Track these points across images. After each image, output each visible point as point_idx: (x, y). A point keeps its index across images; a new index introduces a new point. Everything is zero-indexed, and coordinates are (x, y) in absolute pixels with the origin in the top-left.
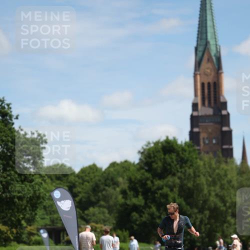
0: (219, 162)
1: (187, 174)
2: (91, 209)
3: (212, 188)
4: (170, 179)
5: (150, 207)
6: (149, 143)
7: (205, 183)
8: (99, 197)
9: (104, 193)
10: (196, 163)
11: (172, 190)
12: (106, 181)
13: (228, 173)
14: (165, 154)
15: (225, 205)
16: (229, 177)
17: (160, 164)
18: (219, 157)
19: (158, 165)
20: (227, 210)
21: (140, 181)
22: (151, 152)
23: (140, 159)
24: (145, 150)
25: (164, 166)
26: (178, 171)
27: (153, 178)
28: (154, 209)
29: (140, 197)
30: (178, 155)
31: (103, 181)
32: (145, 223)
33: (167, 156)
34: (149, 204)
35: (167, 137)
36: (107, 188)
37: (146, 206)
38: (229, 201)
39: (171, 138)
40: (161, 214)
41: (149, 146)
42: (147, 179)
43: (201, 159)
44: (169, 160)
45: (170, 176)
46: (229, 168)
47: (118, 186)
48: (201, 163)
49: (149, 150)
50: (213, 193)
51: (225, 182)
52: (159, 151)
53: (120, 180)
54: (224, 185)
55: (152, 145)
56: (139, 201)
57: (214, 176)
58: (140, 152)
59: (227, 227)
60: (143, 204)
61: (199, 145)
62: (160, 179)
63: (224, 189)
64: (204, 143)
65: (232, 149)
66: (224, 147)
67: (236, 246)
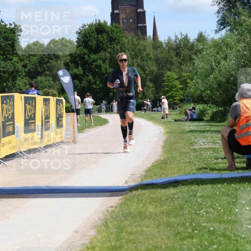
0: (138, 39)
1: (115, 49)
2: (39, 78)
3: (135, 60)
4: (102, 54)
5: (88, 76)
6: (84, 25)
8: (44, 68)
9: (48, 64)
10: (122, 41)
11: (104, 62)
14: (98, 34)
15: (145, 73)
16: (147, 51)
17: (94, 42)
18: (138, 35)
19: (93, 43)
20: (146, 77)
21: (79, 55)
22: (87, 33)
23: (78, 38)
24: (81, 31)
25: (97, 43)
26: (108, 47)
27: (90, 53)
28: (91, 77)
29: (80, 68)
30: (108, 34)
32: (84, 87)
33: (99, 36)
34: (87, 73)
35: (99, 21)
36: (51, 61)
37: (85, 74)
38: (148, 69)
39: (102, 21)
40: (96, 81)
41: (85, 28)
42: (85, 54)
43: (126, 38)
44: (101, 39)
45: (102, 51)
46: (147, 44)
47: (59, 59)
49: (85, 30)
50: (136, 64)
51: (144, 55)
52: (93, 32)
54: (144, 57)
55: (87, 27)
56: (79, 71)
57: (136, 51)
58: (77, 32)
59: (147, 90)
60: (82, 73)
61: (119, 24)
62: (95, 53)
63: (143, 60)
64: (123, 22)
65: (145, 27)
66: (139, 25)
67: (163, 103)
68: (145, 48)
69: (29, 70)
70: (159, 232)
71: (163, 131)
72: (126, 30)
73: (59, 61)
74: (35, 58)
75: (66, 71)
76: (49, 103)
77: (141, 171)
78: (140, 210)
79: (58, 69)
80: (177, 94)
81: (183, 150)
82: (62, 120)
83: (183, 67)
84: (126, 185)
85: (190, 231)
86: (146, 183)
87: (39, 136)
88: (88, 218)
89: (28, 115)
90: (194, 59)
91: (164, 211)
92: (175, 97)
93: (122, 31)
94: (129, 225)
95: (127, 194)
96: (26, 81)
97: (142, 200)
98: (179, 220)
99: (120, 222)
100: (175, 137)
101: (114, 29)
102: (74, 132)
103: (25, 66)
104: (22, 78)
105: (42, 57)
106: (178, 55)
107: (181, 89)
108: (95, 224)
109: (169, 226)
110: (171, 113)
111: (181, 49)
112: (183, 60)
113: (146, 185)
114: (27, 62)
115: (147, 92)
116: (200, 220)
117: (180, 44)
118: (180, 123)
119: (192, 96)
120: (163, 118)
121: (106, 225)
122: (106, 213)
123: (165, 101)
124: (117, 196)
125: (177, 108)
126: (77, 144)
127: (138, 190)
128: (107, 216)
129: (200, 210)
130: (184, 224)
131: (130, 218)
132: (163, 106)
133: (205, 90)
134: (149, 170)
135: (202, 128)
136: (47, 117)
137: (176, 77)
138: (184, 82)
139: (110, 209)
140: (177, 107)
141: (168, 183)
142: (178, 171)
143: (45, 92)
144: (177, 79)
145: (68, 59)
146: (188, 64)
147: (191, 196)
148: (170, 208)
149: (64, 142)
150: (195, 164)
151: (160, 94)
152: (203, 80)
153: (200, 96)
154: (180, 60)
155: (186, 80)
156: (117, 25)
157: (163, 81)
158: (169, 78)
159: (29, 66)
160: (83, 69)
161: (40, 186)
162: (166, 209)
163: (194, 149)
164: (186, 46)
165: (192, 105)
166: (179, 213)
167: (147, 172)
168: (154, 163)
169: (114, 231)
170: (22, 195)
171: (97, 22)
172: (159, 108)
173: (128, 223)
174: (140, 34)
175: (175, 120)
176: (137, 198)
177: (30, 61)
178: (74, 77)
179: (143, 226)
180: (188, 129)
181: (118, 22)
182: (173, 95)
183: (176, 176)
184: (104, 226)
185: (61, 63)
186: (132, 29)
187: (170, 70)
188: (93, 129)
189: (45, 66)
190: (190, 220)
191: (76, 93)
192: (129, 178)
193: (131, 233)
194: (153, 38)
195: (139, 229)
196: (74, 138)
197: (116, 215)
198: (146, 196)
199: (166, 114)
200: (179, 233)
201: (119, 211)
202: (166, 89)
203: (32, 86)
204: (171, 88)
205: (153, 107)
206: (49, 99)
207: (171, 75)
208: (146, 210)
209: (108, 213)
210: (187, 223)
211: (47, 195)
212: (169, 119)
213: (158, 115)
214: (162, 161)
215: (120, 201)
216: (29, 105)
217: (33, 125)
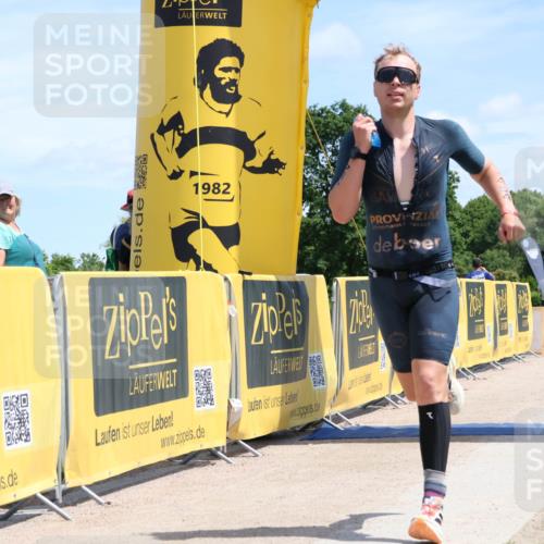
69: (473, 241)
74: (482, 221)
76: (505, 292)
82: (527, 319)
87: (491, 344)
89: (473, 311)
96: (468, 258)
103: (466, 235)
104: (462, 253)
105: (492, 221)
114: (469, 228)
136: (503, 314)
149: (531, 353)
159: (471, 234)
161: (496, 422)
177: (473, 226)
203: (476, 265)
206: (505, 286)
216: (474, 294)
217: (481, 326)
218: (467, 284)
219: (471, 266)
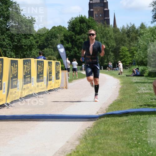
0: (105, 27)
2: (45, 49)
3: (103, 39)
4: (83, 35)
5: (74, 48)
6: (73, 18)
7: (99, 37)
8: (49, 43)
9: (51, 41)
10: (95, 27)
11: (84, 40)
12: (51, 36)
13: (110, 32)
14: (80, 23)
15: (108, 47)
16: (110, 34)
17: (78, 28)
18: (105, 24)
19: (78, 29)
20: (109, 49)
21: (69, 36)
22: (74, 23)
23: (69, 26)
24: (71, 21)
25: (80, 29)
26: (87, 31)
27: (76, 35)
28: (76, 49)
29: (70, 44)
30: (87, 24)
31: (50, 36)
32: (72, 55)
33: (82, 24)
34: (74, 47)
35: (81, 16)
36: (52, 39)
37: (72, 47)
38: (111, 45)
39: (83, 16)
40: (79, 51)
41: (73, 20)
42: (73, 35)
43: (98, 26)
44: (82, 26)
45: (83, 34)
46: (110, 30)
47: (57, 38)
48: (98, 27)
49: (73, 21)
50: (103, 42)
51: (108, 36)
53: (58, 35)
54: (108, 38)
55: (74, 19)
56: (69, 45)
57: (103, 33)
58: (68, 22)
59: (110, 57)
60: (71, 47)
61: (94, 18)
62: (79, 35)
63: (108, 39)
64: (96, 16)
65: (109, 19)
66: (105, 18)
67: (119, 65)
68: (108, 32)
69: (40, 45)
70: (117, 143)
71: (119, 82)
72: (97, 21)
73: (57, 40)
74: (43, 37)
75: (62, 45)
76: (51, 64)
77: (106, 106)
78: (106, 130)
79: (57, 44)
80: (127, 60)
81: (132, 94)
82: (59, 75)
83: (132, 44)
84: (97, 114)
85: (136, 143)
86: (109, 113)
87: (46, 84)
88: (75, 134)
89: (39, 71)
90: (138, 39)
91: (120, 130)
92: (126, 61)
93: (95, 22)
94: (99, 139)
95: (98, 120)
96: (38, 51)
97: (107, 124)
98: (129, 136)
99: (94, 137)
100: (126, 86)
101: (90, 20)
102: (66, 82)
103: (37, 42)
104: (36, 49)
105: (47, 37)
106: (128, 36)
107: (130, 57)
108: (79, 138)
109: (123, 140)
110: (124, 71)
111: (130, 33)
112: (132, 39)
113: (110, 114)
114: (38, 40)
115: (110, 59)
116: (142, 136)
117: (130, 30)
118: (130, 77)
119: (137, 61)
120: (119, 74)
121: (85, 138)
122: (85, 131)
123: (121, 64)
124: (92, 121)
125: (127, 69)
126: (68, 89)
127: (104, 117)
128: (86, 133)
129: (142, 130)
130: (132, 139)
131: (100, 134)
132: (119, 67)
133: (145, 58)
134: (111, 106)
135: (143, 81)
136: (50, 73)
137: (127, 49)
138: (132, 53)
139: (88, 129)
140: (128, 67)
141: (122, 114)
142: (128, 106)
143: (49, 58)
144: (128, 51)
145: (63, 38)
146: (135, 42)
147: (136, 122)
148: (124, 128)
149: (60, 88)
150: (139, 103)
151: (118, 60)
152: (143, 52)
153: (142, 61)
154: (129, 39)
155: (133, 51)
156: (92, 18)
157: (120, 52)
158: (123, 50)
159: (39, 42)
160: (71, 44)
161: (46, 114)
162: (121, 129)
163: (138, 93)
164: (133, 31)
165: (137, 67)
166: (129, 132)
167: (110, 106)
168: (114, 101)
169: (90, 142)
170: (35, 119)
171: (80, 16)
172: (117, 68)
173: (98, 137)
174: (106, 23)
175: (127, 76)
176: (104, 122)
177: (40, 39)
178: (66, 49)
179: (108, 139)
180: (134, 81)
181: (93, 16)
182: (126, 60)
183: (128, 110)
184: (84, 139)
185: (59, 40)
186: (101, 21)
187: (123, 45)
188: (77, 80)
189: (49, 42)
190: (136, 136)
191: (67, 58)
192: (99, 110)
193: (101, 143)
194: (114, 26)
195: (105, 141)
196: (66, 85)
197: (91, 132)
198: (109, 121)
199: (122, 72)
200: (129, 144)
201: (93, 130)
202: (121, 57)
204: (125, 56)
205: (113, 68)
206: (51, 62)
207: (124, 48)
208: (109, 130)
209: (86, 131)
210: (134, 138)
211: (50, 119)
212: (123, 75)
213: (116, 73)
214: (119, 100)
215: (94, 124)
216: (40, 65)
217: (42, 77)
218: (37, 61)
219: (38, 54)
